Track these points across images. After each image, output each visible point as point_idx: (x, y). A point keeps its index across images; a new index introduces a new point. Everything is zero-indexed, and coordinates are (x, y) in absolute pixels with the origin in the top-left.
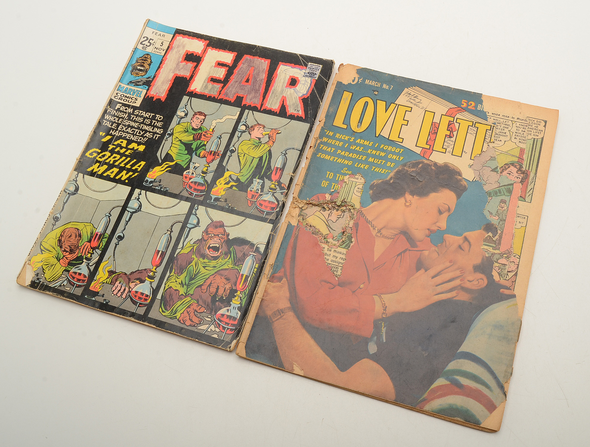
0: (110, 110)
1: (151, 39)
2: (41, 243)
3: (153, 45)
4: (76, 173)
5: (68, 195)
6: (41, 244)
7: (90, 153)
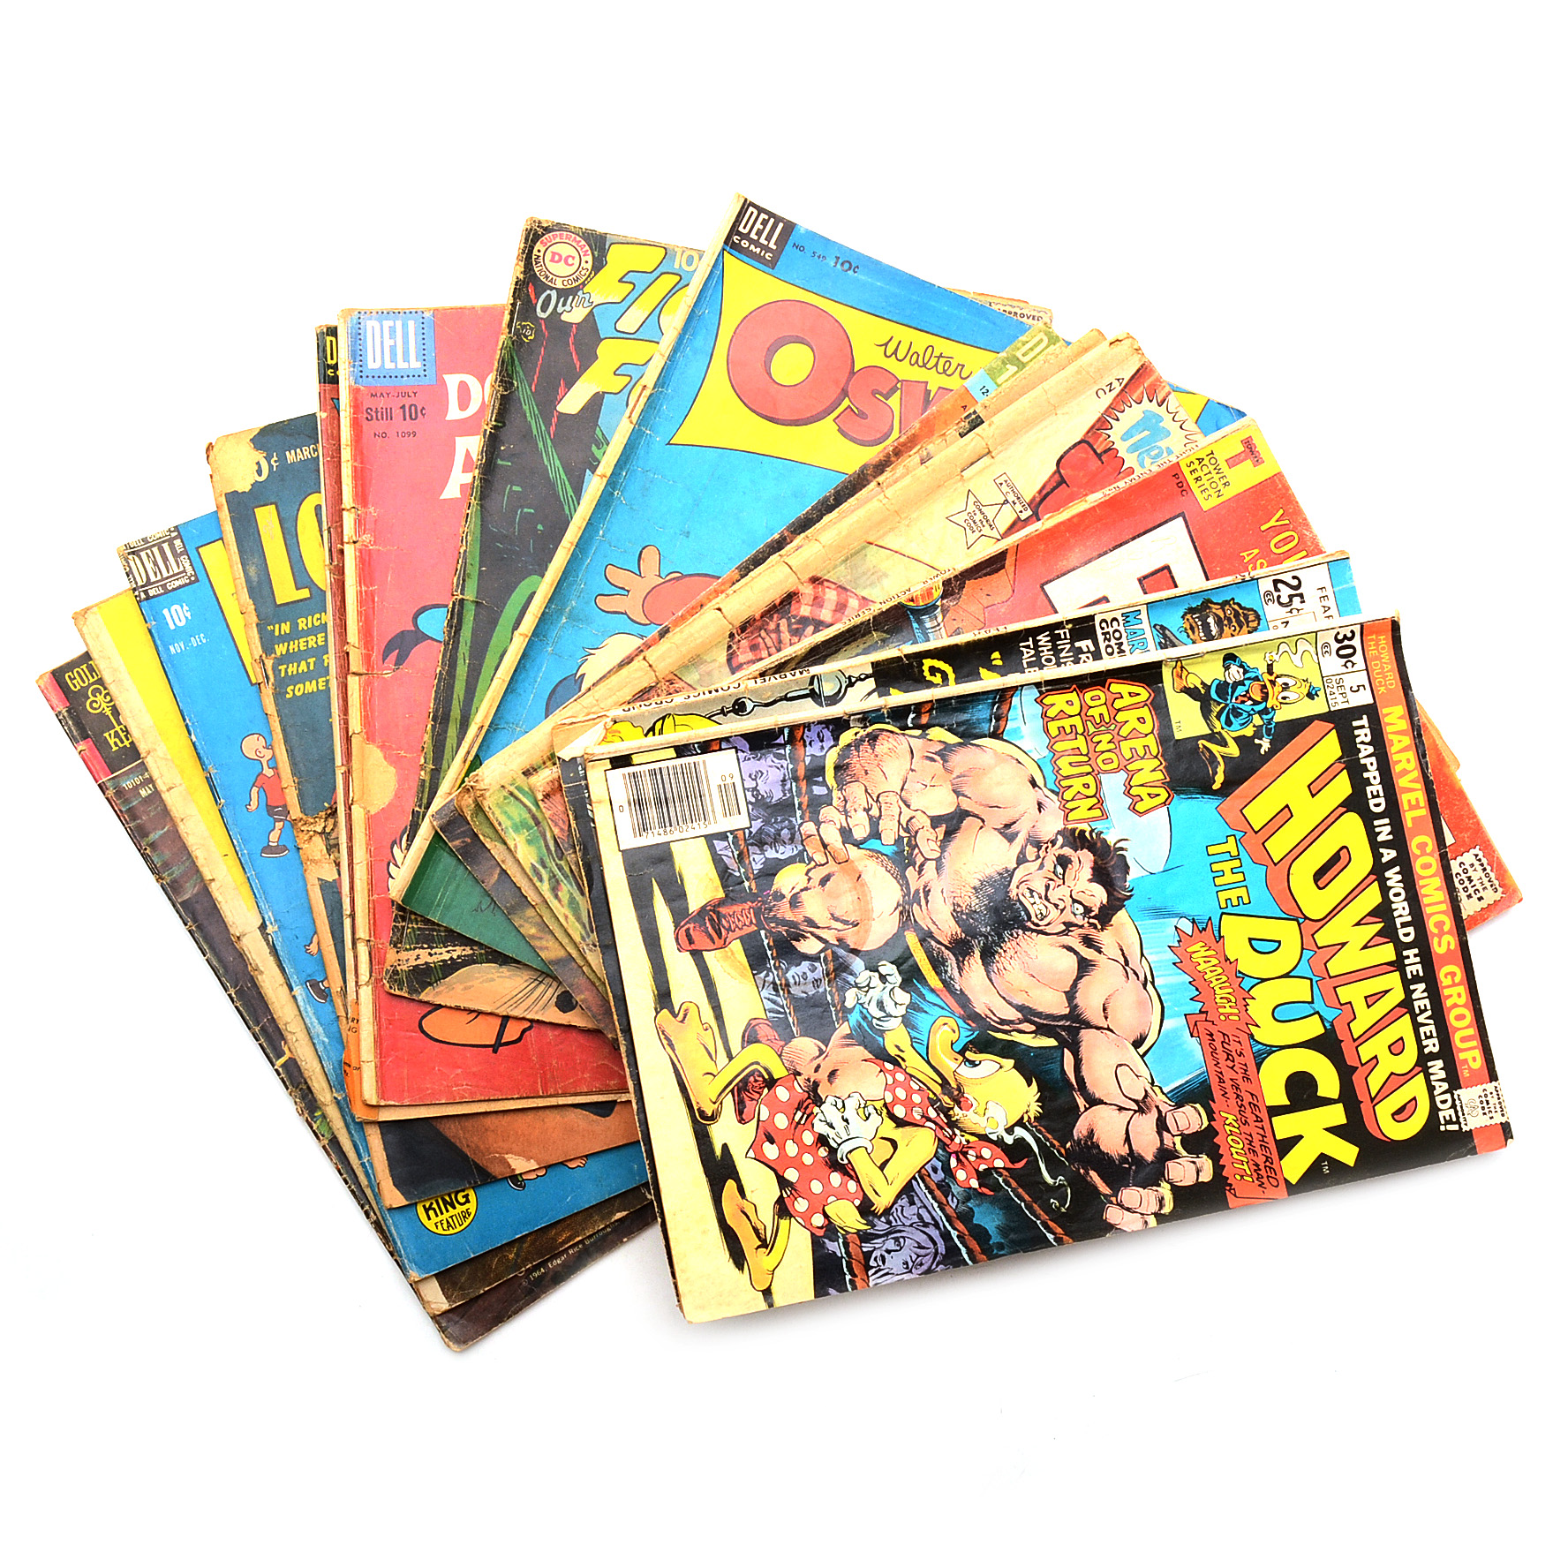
0: (1065, 633)
1: (1301, 596)
2: (665, 716)
3: (1291, 612)
4: (870, 671)
5: (807, 692)
6: (663, 718)
7: (933, 667)
